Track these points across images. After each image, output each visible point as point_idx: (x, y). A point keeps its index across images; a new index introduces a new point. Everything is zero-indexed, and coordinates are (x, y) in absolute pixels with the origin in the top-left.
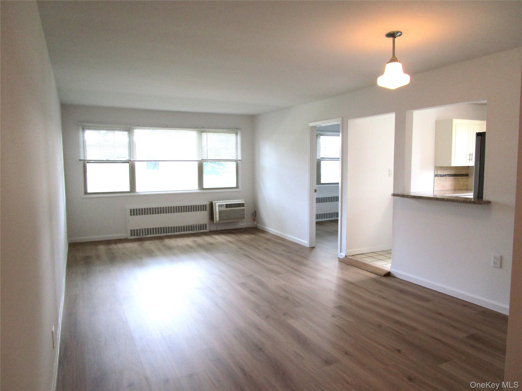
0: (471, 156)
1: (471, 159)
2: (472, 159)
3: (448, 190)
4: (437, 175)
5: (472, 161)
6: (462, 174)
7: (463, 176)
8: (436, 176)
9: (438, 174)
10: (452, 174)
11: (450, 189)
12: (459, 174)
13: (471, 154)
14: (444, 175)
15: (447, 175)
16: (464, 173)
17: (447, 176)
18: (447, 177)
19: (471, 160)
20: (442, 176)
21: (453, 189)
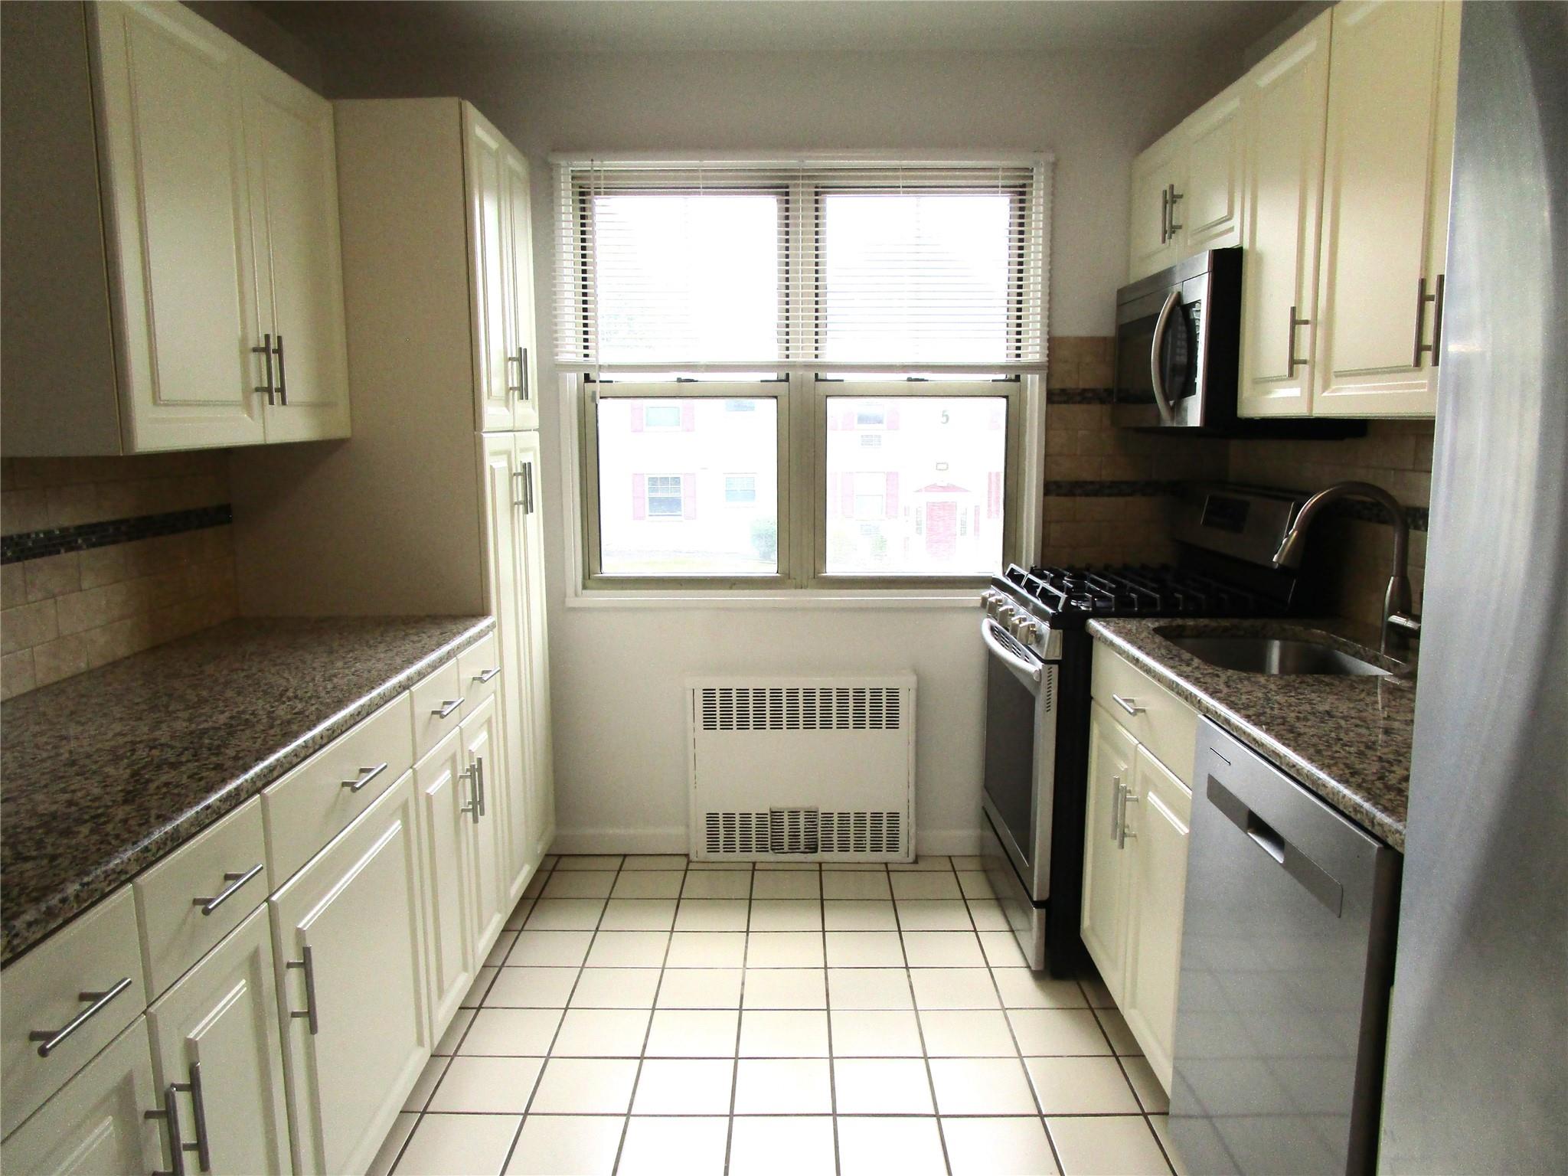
0: (275, 360)
2: (282, 390)
5: (283, 402)
6: (192, 507)
7: (201, 525)
10: (116, 524)
15: (80, 530)
17: (79, 548)
18: (85, 553)
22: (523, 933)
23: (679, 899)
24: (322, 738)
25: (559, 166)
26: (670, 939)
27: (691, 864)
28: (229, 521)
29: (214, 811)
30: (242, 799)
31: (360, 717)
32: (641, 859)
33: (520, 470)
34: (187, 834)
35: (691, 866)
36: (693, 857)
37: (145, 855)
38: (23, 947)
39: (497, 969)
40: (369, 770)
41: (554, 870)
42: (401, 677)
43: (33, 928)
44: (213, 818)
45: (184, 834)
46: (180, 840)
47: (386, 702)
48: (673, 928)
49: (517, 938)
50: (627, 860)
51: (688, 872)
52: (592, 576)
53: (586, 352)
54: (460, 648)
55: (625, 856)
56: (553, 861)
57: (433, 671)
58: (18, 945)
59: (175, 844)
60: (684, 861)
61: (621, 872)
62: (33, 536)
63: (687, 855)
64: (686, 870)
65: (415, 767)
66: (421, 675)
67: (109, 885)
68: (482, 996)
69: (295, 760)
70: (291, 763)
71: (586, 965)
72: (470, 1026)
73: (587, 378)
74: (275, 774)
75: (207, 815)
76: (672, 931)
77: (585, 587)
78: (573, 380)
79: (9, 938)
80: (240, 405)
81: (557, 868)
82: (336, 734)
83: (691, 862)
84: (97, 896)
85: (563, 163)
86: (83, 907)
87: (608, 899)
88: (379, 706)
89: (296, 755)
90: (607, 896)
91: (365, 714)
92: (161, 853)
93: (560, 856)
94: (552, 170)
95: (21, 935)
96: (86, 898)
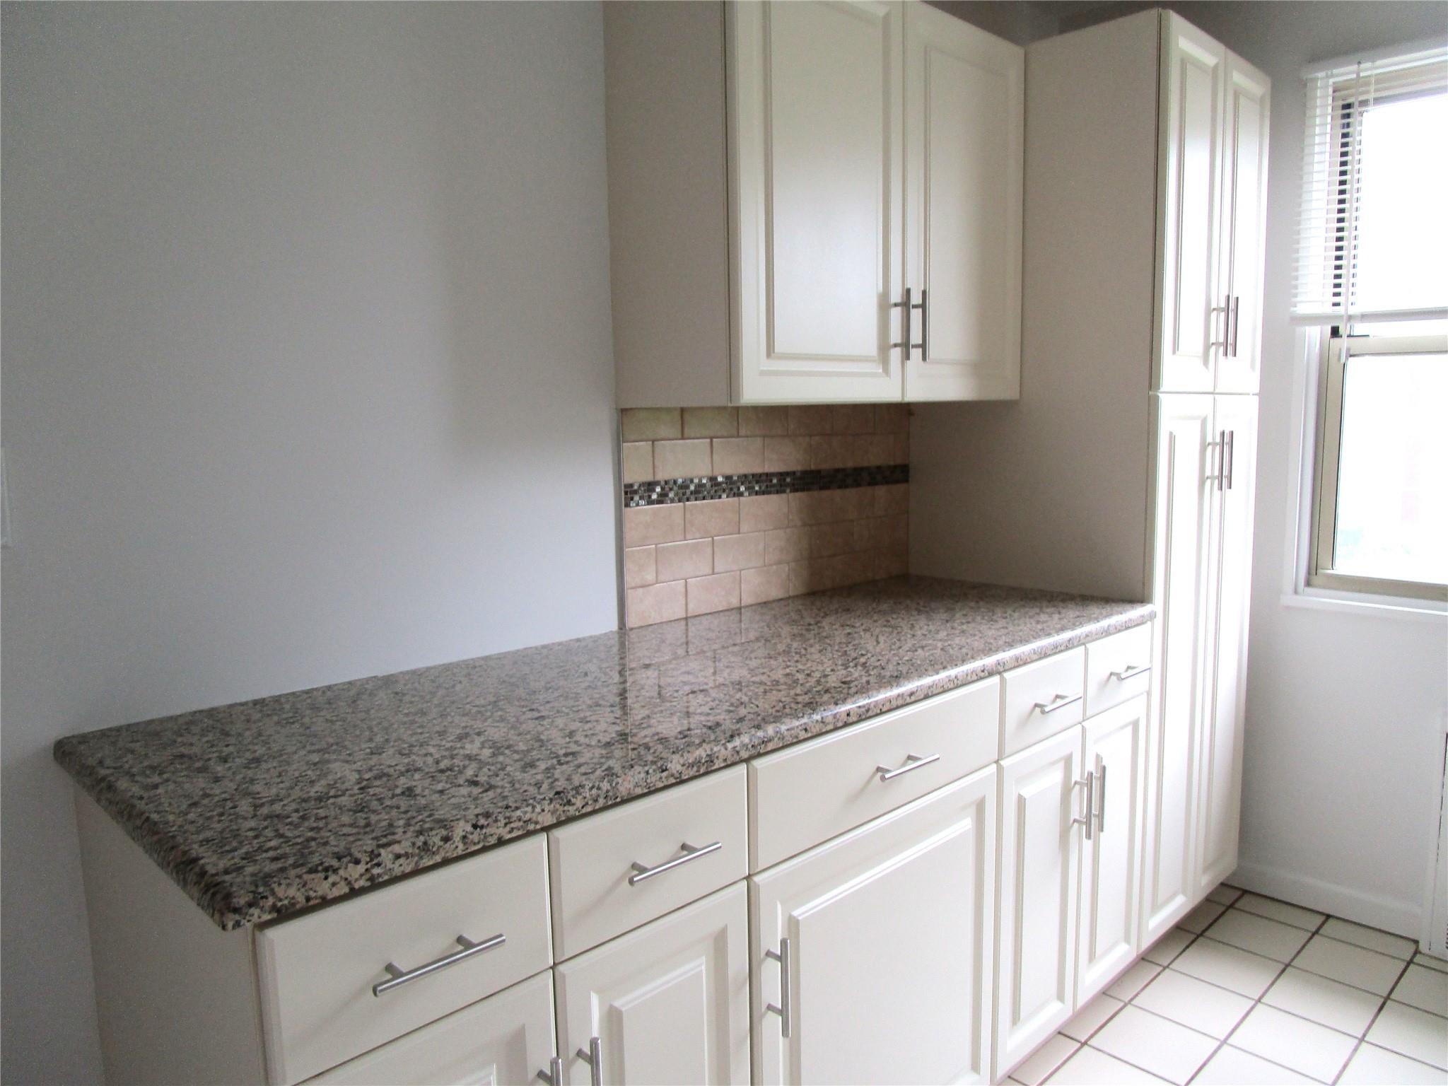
0: (916, 315)
1: (916, 338)
2: (923, 346)
3: (760, 604)
4: (650, 486)
5: (924, 358)
6: (865, 464)
7: (873, 483)
8: (628, 494)
9: (661, 476)
10: (782, 476)
11: (775, 593)
12: (837, 471)
13: (916, 299)
14: (713, 479)
15: (744, 478)
16: (875, 455)
17: (741, 494)
18: (746, 499)
19: (916, 353)
20: (699, 493)
21: (801, 590)
22: (1167, 970)
23: (1388, 998)
24: (848, 715)
25: (1316, 79)
26: (1356, 1050)
27: (1418, 955)
28: (906, 480)
29: (672, 775)
30: (716, 767)
31: (913, 698)
32: (1351, 928)
33: (1218, 439)
34: (629, 794)
35: (1418, 959)
36: (1423, 947)
37: (566, 808)
38: (386, 877)
39: (1122, 1004)
40: (915, 759)
41: (1231, 906)
42: (989, 661)
43: (402, 861)
44: (670, 783)
45: (624, 794)
46: (618, 800)
47: (957, 687)
48: (1364, 1036)
49: (1159, 974)
50: (1331, 922)
51: (1412, 966)
52: (1320, 571)
53: (1337, 299)
54: (1089, 638)
55: (1328, 917)
56: (1232, 895)
57: (1040, 659)
58: (379, 875)
59: (610, 803)
60: (1412, 948)
61: (1316, 937)
62: (696, 481)
63: (1416, 942)
64: (1410, 963)
65: (1002, 762)
66: (1020, 662)
67: (510, 832)
68: (1092, 1032)
69: (803, 735)
70: (797, 737)
71: (1229, 1041)
72: (1065, 1062)
73: (1335, 332)
74: (770, 746)
75: (661, 778)
76: (1362, 1040)
77: (1308, 583)
78: (1315, 335)
79: (369, 866)
80: (874, 361)
81: (1237, 905)
82: (870, 713)
83: (1420, 953)
84: (493, 841)
85: (1321, 75)
86: (469, 851)
87: (1287, 965)
88: (945, 691)
89: (806, 730)
90: (1287, 961)
91: (922, 696)
92: (589, 809)
93: (1245, 892)
94: (1305, 85)
95: (383, 865)
96: (476, 841)
